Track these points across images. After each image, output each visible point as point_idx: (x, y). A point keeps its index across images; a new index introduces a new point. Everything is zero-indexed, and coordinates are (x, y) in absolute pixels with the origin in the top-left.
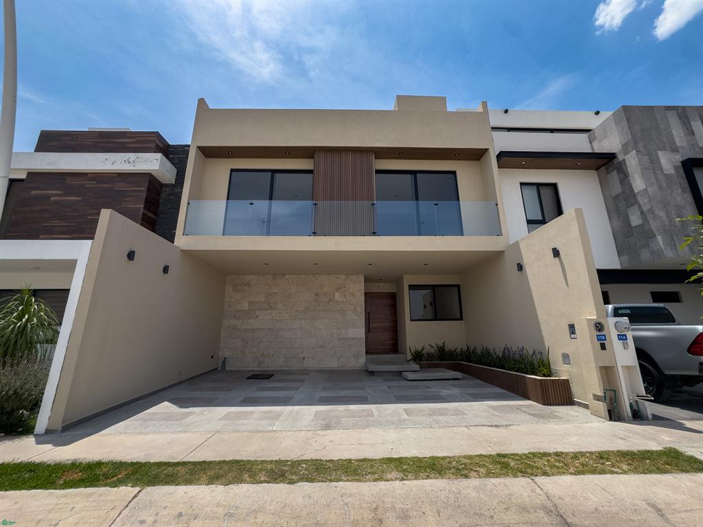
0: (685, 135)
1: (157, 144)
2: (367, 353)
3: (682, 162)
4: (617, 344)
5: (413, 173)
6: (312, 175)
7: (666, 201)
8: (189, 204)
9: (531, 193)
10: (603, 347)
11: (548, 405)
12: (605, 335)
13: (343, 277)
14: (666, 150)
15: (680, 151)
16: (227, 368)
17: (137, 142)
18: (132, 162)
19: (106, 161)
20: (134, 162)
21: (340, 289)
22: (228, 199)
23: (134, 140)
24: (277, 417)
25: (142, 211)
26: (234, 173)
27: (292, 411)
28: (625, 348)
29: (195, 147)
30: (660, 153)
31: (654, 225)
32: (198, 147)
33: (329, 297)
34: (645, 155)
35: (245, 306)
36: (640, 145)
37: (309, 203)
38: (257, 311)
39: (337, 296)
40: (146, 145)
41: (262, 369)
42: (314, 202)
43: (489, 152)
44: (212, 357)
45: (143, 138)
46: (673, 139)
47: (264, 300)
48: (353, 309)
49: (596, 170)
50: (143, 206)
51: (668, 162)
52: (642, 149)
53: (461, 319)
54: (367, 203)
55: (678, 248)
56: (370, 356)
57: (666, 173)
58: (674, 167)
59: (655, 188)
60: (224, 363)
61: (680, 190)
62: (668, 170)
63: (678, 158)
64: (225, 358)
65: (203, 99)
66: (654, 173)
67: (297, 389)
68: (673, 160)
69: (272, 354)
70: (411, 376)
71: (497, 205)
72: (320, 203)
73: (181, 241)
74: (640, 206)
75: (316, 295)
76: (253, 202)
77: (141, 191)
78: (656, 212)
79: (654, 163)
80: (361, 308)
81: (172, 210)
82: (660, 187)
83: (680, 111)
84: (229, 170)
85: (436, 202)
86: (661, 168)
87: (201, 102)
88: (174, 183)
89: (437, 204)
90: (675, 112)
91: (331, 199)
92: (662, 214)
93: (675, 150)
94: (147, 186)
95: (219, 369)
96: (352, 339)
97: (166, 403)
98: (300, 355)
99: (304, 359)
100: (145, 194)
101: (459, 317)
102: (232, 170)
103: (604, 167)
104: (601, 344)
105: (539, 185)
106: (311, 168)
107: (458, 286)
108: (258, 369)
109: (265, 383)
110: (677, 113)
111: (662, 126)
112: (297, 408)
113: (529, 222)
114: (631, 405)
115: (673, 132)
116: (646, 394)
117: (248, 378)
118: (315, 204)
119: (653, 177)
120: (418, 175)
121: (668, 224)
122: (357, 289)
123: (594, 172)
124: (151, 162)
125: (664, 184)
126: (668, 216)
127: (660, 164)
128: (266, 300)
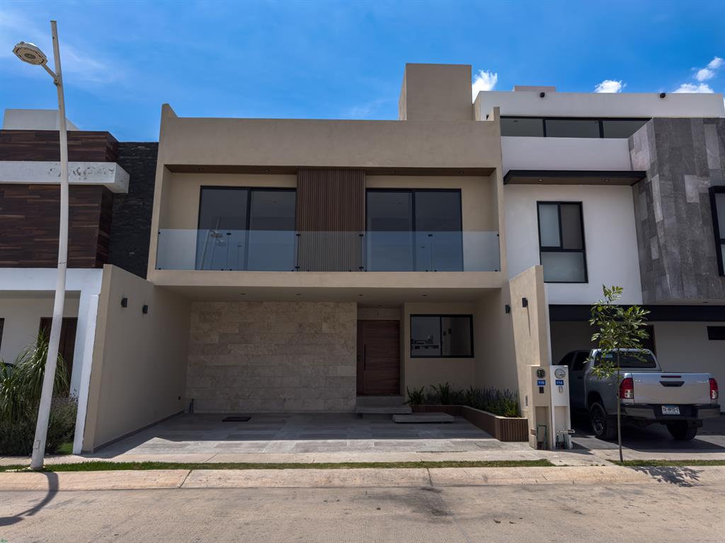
0: (720, 155)
1: (107, 147)
2: (359, 394)
3: (710, 189)
4: (554, 388)
5: (412, 191)
6: (294, 193)
7: (682, 235)
8: (159, 233)
9: (550, 215)
10: (542, 390)
11: (505, 441)
12: (544, 381)
13: (332, 304)
14: (696, 174)
15: (711, 175)
16: (195, 412)
17: (84, 145)
18: (82, 174)
19: (51, 172)
20: (85, 173)
21: (328, 318)
22: (199, 228)
23: (79, 142)
24: (264, 446)
25: (97, 232)
26: (204, 191)
27: (275, 443)
28: (560, 391)
29: (163, 166)
30: (686, 177)
31: (666, 262)
32: (165, 165)
33: (315, 329)
34: (669, 180)
35: (215, 338)
36: (666, 167)
37: (292, 234)
38: (229, 345)
39: (325, 327)
40: (95, 150)
41: (235, 412)
42: (297, 232)
43: (496, 173)
44: (179, 398)
45: (90, 140)
46: (706, 160)
47: (237, 331)
48: (343, 342)
49: (632, 185)
50: (98, 226)
51: (693, 188)
52: (667, 173)
53: (472, 356)
54: (354, 234)
55: (685, 288)
56: (361, 398)
57: (688, 201)
58: (700, 194)
59: (673, 219)
60: (191, 405)
61: (701, 222)
62: (692, 198)
63: (707, 183)
64: (193, 400)
65: (168, 105)
66: (676, 202)
67: (279, 429)
68: (700, 186)
69: (247, 395)
70: (398, 418)
71: (498, 235)
72: (304, 233)
73: (154, 276)
74: (658, 238)
75: (300, 326)
76: (231, 231)
77: (96, 207)
78: (669, 248)
79: (679, 189)
80: (353, 343)
81: (127, 227)
82: (679, 219)
83: (721, 124)
84: (199, 188)
85: (430, 233)
86: (684, 196)
87: (166, 108)
88: (127, 192)
89: (431, 235)
90: (715, 125)
91: (316, 229)
92: (675, 250)
93: (705, 173)
94: (100, 202)
95: (186, 412)
96: (342, 377)
97: (156, 439)
98: (281, 396)
99: (285, 400)
100: (99, 212)
101: (470, 354)
102: (203, 188)
103: (637, 184)
104: (540, 388)
105: (560, 204)
106: (294, 185)
107: (471, 316)
108: (232, 412)
109: (243, 425)
110: (717, 128)
111: (696, 144)
112: (279, 441)
113: (543, 249)
114: (557, 438)
115: (708, 151)
116: (572, 428)
117: (224, 421)
118: (298, 235)
119: (674, 207)
120: (417, 194)
121: (680, 261)
122: (349, 319)
123: (630, 187)
124: (105, 173)
125: (684, 216)
126: (681, 253)
127: (685, 191)
128: (240, 331)
